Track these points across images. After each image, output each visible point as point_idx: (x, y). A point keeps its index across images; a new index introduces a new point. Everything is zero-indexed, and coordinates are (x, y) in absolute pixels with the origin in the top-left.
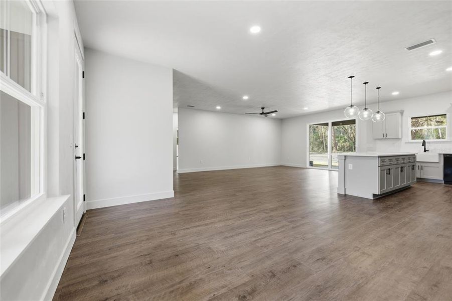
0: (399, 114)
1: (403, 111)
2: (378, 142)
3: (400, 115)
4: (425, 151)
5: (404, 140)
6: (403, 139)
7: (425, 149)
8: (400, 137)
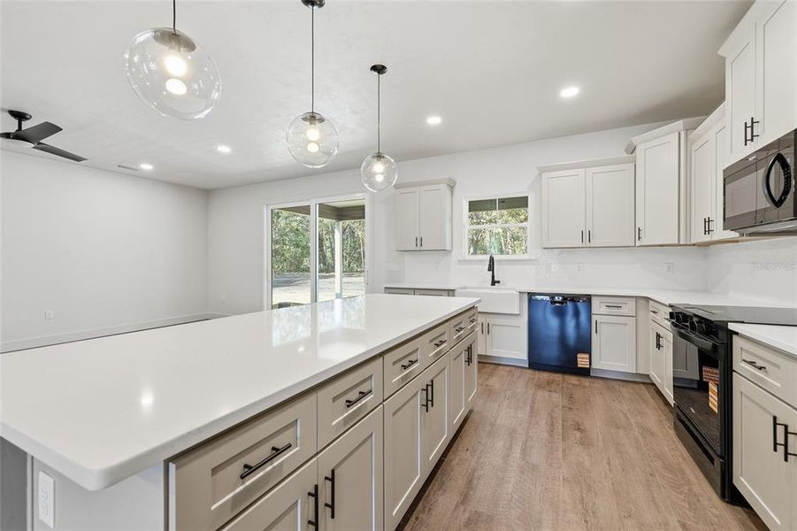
0: (444, 188)
1: (455, 183)
2: (408, 258)
3: (448, 192)
4: (494, 283)
5: (455, 256)
6: (453, 252)
7: (493, 277)
8: (448, 248)
